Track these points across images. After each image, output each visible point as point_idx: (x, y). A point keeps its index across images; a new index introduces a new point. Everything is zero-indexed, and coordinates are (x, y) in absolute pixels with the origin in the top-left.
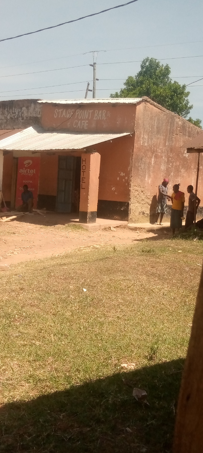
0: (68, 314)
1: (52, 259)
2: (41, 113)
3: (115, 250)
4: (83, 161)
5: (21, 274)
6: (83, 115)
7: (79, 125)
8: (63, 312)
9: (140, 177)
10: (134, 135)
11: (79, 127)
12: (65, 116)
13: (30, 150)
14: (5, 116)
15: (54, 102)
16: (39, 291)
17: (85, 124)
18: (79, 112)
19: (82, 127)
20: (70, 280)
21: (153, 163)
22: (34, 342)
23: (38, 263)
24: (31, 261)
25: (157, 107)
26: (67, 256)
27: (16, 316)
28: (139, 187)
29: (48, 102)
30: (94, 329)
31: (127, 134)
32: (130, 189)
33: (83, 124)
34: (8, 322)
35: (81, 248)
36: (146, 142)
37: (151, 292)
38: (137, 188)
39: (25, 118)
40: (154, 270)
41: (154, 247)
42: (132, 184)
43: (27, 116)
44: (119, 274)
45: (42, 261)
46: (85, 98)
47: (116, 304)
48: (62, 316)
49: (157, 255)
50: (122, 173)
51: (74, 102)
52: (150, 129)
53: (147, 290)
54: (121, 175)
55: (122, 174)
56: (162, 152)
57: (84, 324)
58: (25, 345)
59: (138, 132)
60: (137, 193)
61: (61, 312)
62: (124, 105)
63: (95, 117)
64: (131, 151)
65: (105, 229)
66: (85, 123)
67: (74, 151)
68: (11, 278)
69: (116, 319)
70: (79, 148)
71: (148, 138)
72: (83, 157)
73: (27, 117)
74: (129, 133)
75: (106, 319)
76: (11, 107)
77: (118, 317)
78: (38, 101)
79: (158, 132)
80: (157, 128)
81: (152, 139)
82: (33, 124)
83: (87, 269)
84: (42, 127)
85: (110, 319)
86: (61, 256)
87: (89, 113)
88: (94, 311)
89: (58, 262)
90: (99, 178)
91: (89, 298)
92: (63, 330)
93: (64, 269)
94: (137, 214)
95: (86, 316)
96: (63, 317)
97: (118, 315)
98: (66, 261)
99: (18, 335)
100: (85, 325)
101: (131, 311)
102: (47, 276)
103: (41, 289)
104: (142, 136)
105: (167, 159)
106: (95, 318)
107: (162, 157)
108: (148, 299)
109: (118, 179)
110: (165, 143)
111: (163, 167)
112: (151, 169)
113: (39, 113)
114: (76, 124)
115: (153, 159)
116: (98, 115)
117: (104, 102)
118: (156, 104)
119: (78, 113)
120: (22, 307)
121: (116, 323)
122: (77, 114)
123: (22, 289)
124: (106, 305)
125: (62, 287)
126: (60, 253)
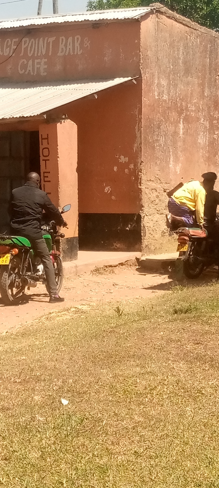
0: (34, 455)
3: (121, 313)
4: (42, 139)
6: (36, 48)
7: (30, 68)
8: (23, 451)
9: (158, 162)
10: (139, 80)
11: (29, 73)
12: (1, 54)
17: (42, 67)
18: (28, 42)
19: (35, 73)
20: (34, 383)
21: (181, 133)
25: (181, 23)
26: (24, 334)
28: (159, 181)
30: (88, 482)
31: (126, 79)
32: (139, 187)
33: (38, 66)
35: (53, 314)
36: (166, 92)
37: (197, 394)
38: (153, 185)
40: (200, 349)
41: (197, 300)
42: (143, 178)
44: (132, 363)
46: (38, 14)
47: (130, 427)
48: (21, 461)
49: (205, 316)
50: (122, 157)
51: (17, 24)
52: (172, 67)
53: (190, 391)
54: (120, 161)
55: (123, 159)
56: (198, 110)
57: (68, 473)
59: (147, 75)
60: (155, 194)
61: (20, 452)
62: (117, 23)
63: (60, 52)
64: (137, 113)
65: (97, 271)
66: (42, 63)
67: (23, 120)
69: (133, 458)
70: (32, 115)
71: (169, 84)
72: (43, 132)
74: (130, 78)
75: (111, 459)
77: (135, 452)
79: (187, 71)
80: (185, 63)
81: (176, 86)
83: (67, 357)
85: (119, 458)
86: (12, 334)
87: (48, 44)
88: (85, 444)
89: (6, 346)
90: (78, 170)
91: (74, 418)
93: (19, 361)
94: (158, 236)
95: (71, 456)
96: (25, 462)
97: (136, 449)
98: (23, 345)
100: (70, 475)
101: (161, 438)
104: (156, 82)
105: (209, 122)
106: (89, 459)
107: (198, 119)
108: (193, 411)
109: (115, 169)
110: (203, 92)
111: (202, 140)
112: (180, 144)
114: (25, 67)
115: (181, 126)
116: (66, 46)
117: (76, 20)
118: (178, 16)
119: (27, 44)
121: (133, 465)
122: (23, 47)
124: (111, 430)
125: (19, 399)
126: (11, 327)
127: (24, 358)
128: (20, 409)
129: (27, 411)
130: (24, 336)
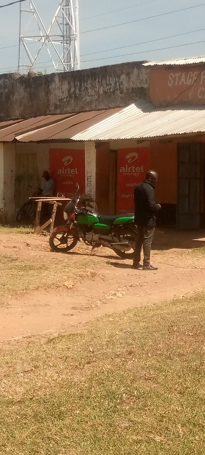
1: (174, 302)
2: (148, 82)
5: (129, 329)
8: (194, 388)
12: (185, 83)
13: (135, 138)
14: (96, 89)
15: (168, 63)
16: (156, 355)
22: (152, 436)
23: (153, 310)
24: (142, 307)
27: (124, 395)
29: (158, 64)
34: (112, 404)
39: (125, 91)
43: (128, 88)
45: (158, 308)
48: (192, 396)
51: (198, 61)
58: (138, 442)
61: (191, 389)
67: (200, 135)
68: (114, 335)
73: (127, 90)
76: (104, 77)
78: (144, 63)
82: (138, 98)
84: (151, 102)
86: (187, 298)
89: (182, 307)
92: (196, 418)
93: (192, 319)
96: (195, 396)
98: (195, 307)
99: (128, 425)
102: (167, 331)
103: (159, 352)
113: (146, 80)
114: (202, 94)
119: (204, 76)
120: (133, 381)
123: (130, 353)
125: (191, 349)
126: (187, 293)
127: (196, 317)
128: (192, 356)
129: (198, 357)
130: (196, 300)
